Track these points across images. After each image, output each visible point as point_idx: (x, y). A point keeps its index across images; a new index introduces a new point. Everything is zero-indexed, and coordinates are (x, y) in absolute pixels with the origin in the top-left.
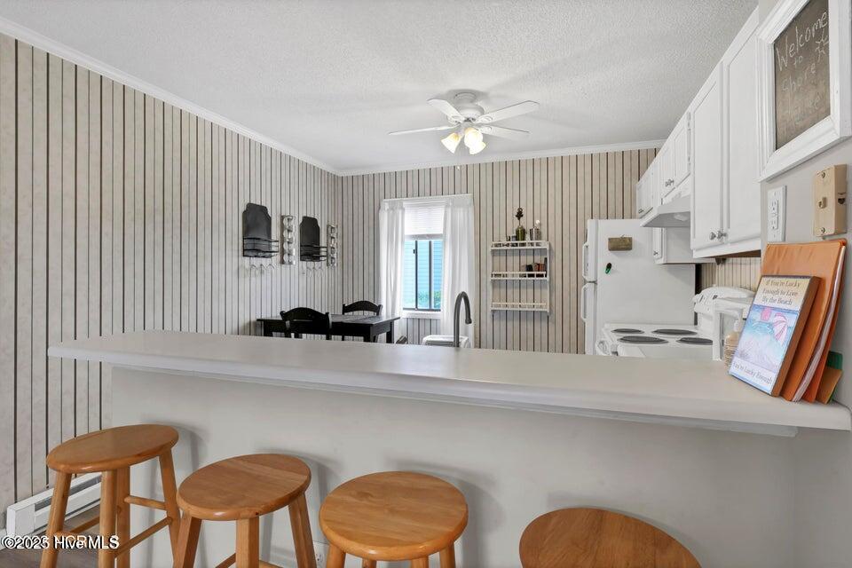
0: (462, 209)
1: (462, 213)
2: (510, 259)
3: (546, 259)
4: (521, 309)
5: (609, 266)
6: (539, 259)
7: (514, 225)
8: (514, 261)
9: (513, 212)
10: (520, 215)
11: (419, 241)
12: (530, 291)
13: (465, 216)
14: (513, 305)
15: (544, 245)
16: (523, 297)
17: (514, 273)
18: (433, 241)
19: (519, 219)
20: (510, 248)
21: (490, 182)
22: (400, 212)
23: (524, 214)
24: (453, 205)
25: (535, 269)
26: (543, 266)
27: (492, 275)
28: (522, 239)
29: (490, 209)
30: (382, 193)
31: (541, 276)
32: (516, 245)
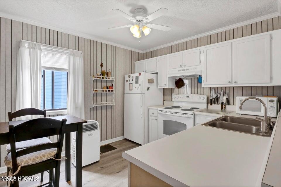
0: (78, 58)
1: (78, 60)
2: (98, 83)
3: (112, 84)
5: (148, 88)
7: (99, 70)
8: (99, 85)
9: (99, 64)
10: (102, 66)
11: (46, 71)
12: (105, 97)
13: (79, 61)
14: (99, 104)
15: (111, 78)
16: (103, 100)
17: (100, 90)
18: (55, 71)
19: (102, 67)
20: (98, 79)
21: (89, 49)
22: (39, 51)
23: (103, 65)
24: (74, 55)
25: (110, 88)
26: (112, 87)
27: (94, 90)
28: (105, 76)
29: (89, 61)
30: (20, 35)
31: (112, 91)
32: (103, 78)
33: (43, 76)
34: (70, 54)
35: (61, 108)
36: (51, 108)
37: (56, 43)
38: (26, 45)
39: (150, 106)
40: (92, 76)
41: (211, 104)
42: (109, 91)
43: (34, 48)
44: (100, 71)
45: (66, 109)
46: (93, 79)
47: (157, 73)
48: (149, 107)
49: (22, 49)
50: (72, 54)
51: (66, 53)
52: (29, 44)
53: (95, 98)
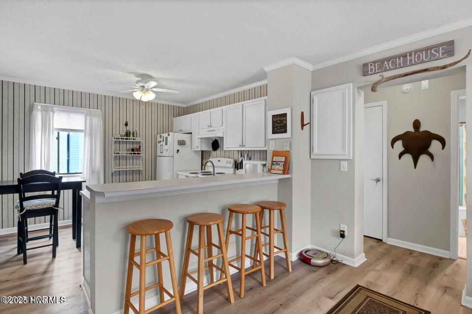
0: (96, 118)
1: (96, 120)
2: (121, 145)
3: (140, 146)
4: (127, 170)
5: (178, 151)
6: (135, 146)
7: (123, 130)
8: (123, 147)
9: (123, 122)
10: (126, 125)
11: (61, 133)
12: (131, 161)
13: (98, 122)
14: (123, 168)
15: (138, 139)
16: (128, 163)
17: (123, 153)
18: (71, 133)
19: (126, 127)
20: (121, 140)
21: (111, 106)
22: (51, 113)
23: (128, 124)
24: (91, 115)
25: (136, 151)
26: (139, 149)
27: (115, 153)
28: (129, 137)
29: (111, 120)
30: (33, 98)
31: (139, 154)
32: (127, 139)
33: (58, 138)
34: (87, 115)
35: (78, 172)
36: (66, 172)
37: (71, 103)
38: (39, 107)
39: (179, 171)
40: (113, 137)
41: (237, 170)
42: (134, 154)
43: (47, 111)
44: (125, 131)
45: (82, 173)
46: (114, 140)
47: (191, 133)
48: (178, 173)
49: (34, 112)
50: (89, 114)
51: (82, 113)
52: (42, 106)
53: (118, 161)
